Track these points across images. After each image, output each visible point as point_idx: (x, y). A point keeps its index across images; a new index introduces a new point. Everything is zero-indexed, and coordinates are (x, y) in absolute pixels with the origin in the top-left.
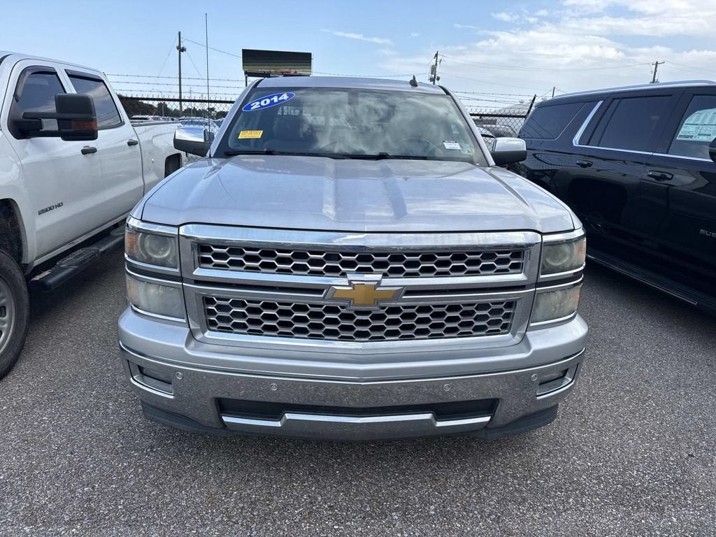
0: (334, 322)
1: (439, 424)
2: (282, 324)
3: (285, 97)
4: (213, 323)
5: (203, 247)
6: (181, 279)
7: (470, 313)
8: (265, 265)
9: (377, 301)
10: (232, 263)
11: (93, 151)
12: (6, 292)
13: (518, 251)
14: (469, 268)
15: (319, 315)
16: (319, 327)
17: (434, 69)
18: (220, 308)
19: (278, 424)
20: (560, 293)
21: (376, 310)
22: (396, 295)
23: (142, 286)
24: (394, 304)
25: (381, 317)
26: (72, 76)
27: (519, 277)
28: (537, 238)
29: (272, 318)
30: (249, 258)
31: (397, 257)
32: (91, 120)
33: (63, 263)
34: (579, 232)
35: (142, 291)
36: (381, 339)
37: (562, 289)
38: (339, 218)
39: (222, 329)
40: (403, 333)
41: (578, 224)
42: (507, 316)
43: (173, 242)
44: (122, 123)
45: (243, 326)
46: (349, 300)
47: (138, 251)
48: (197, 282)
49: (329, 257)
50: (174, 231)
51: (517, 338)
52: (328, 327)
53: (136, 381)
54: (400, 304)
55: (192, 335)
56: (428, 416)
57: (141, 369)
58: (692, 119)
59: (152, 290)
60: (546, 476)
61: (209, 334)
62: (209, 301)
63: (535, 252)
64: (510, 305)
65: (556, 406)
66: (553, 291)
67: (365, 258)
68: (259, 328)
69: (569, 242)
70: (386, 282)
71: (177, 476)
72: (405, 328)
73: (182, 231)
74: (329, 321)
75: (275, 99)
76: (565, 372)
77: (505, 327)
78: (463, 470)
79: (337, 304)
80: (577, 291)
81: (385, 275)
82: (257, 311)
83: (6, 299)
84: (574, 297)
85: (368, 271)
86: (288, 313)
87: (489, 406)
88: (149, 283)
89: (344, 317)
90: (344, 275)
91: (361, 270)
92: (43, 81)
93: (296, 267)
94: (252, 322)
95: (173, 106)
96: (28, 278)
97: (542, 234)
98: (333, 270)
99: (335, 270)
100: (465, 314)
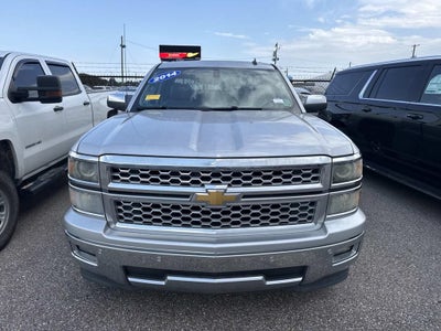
0: (198, 216)
1: (268, 283)
2: (165, 218)
3: (175, 73)
4: (121, 218)
5: (114, 169)
6: (101, 190)
7: (287, 210)
8: (153, 180)
9: (224, 203)
10: (132, 179)
11: (61, 109)
12: (4, 196)
13: (317, 169)
14: (285, 180)
15: (188, 212)
16: (188, 219)
17: (275, 53)
18: (125, 208)
19: (163, 283)
20: (346, 196)
21: (224, 208)
22: (237, 198)
23: (78, 194)
24: (236, 204)
25: (228, 213)
26: (49, 64)
27: (318, 186)
28: (329, 160)
29: (158, 214)
30: (143, 176)
31: (237, 174)
32: (58, 91)
33: (42, 178)
34: (357, 156)
35: (77, 197)
36: (228, 227)
37: (347, 193)
38: (199, 149)
39: (127, 222)
40: (243, 223)
41: (356, 150)
42: (311, 211)
43: (96, 167)
44: (80, 92)
45: (140, 219)
46: (206, 202)
47: (75, 172)
48: (110, 191)
49: (193, 174)
50: (96, 159)
51: (319, 226)
52: (194, 219)
53: (76, 255)
54: (240, 204)
55: (108, 225)
56: (260, 278)
57: (78, 247)
58: (434, 80)
59: (84, 197)
60: (342, 316)
61: (118, 225)
62: (119, 203)
63: (328, 169)
64: (313, 204)
65: (347, 270)
66: (342, 194)
67: (217, 175)
68: (150, 220)
69: (351, 162)
70: (230, 190)
71: (102, 315)
72: (244, 219)
73: (102, 159)
74: (194, 216)
75: (169, 75)
76: (351, 248)
77: (310, 218)
78: (286, 312)
79: (199, 205)
80: (357, 194)
81: (229, 186)
82: (149, 210)
83: (4, 201)
84: (356, 198)
85: (219, 183)
86: (168, 211)
87: (301, 271)
88: (82, 192)
89: (204, 212)
90: (203, 185)
91: (214, 183)
92: (31, 67)
93: (173, 181)
94: (145, 216)
95: (118, 80)
96: (18, 188)
97: (332, 157)
98: (196, 182)
99: (198, 182)
100: (283, 210)
